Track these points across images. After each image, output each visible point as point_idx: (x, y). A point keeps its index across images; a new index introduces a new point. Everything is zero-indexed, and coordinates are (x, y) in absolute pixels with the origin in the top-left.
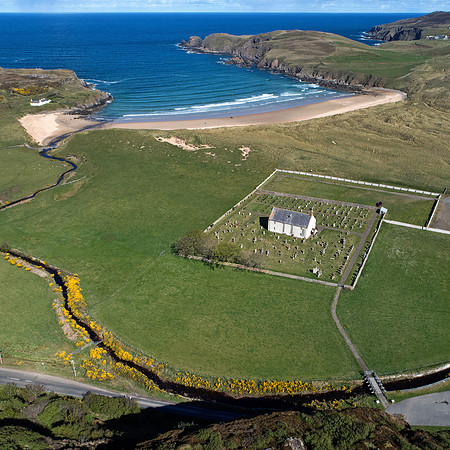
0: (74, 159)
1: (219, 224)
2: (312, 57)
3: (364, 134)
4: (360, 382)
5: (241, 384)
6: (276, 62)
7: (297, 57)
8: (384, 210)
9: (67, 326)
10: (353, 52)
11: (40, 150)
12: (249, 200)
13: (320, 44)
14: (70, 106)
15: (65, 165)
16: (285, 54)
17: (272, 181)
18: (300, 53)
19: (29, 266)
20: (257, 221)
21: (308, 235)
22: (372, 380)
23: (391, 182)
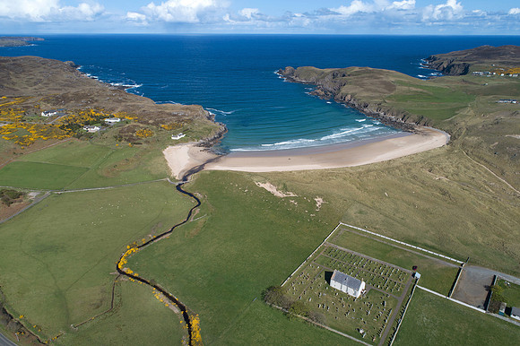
0: (199, 196)
1: (296, 275)
3: (410, 186)
6: (349, 96)
7: (365, 94)
8: (418, 275)
10: (410, 91)
11: (177, 184)
12: (319, 252)
13: (384, 83)
14: (198, 139)
15: (193, 200)
16: (356, 91)
17: (336, 234)
18: (368, 90)
19: (168, 302)
20: (323, 276)
21: (359, 294)
23: (426, 246)
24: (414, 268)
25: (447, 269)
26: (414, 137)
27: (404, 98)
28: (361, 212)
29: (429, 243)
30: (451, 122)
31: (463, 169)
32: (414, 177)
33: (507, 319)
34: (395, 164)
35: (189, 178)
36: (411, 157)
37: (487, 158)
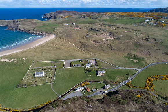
1: (25, 78)
2: (32, 27)
3: (49, 49)
4: (58, 97)
5: (40, 106)
6: (22, 28)
10: (41, 25)
12: (29, 71)
13: (33, 23)
16: (24, 26)
17: (33, 65)
18: (28, 26)
20: (33, 75)
21: (44, 75)
22: (60, 96)
23: (56, 60)
24: (55, 65)
25: (62, 63)
26: (46, 37)
27: (40, 27)
28: (38, 58)
30: (55, 31)
31: (60, 42)
32: (49, 46)
33: (74, 67)
34: (43, 45)
36: (47, 42)
37: (65, 38)
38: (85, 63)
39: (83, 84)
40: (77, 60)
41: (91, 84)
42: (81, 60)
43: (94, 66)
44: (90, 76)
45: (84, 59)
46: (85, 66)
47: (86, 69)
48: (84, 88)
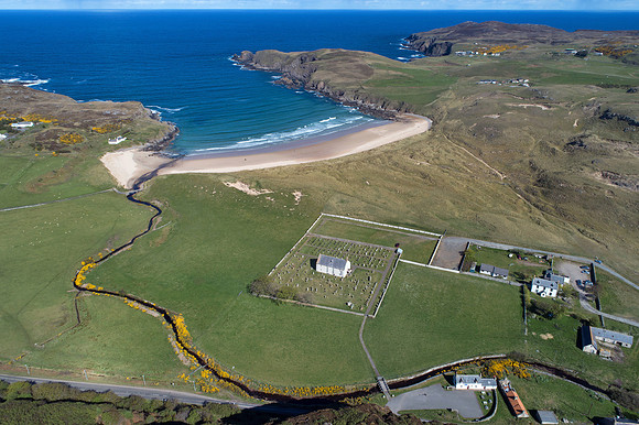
0: (157, 203)
1: (281, 266)
3: (392, 173)
4: (375, 384)
5: (301, 390)
6: (322, 83)
7: (340, 80)
8: (400, 251)
9: (182, 355)
11: (128, 194)
12: (302, 243)
13: (360, 66)
14: (144, 141)
15: (152, 209)
16: (329, 77)
17: (319, 224)
18: (342, 76)
19: (144, 309)
20: (308, 263)
21: (345, 274)
22: (381, 382)
23: (407, 225)
24: (397, 245)
25: (426, 243)
26: (395, 125)
27: (382, 83)
28: (342, 202)
29: (410, 222)
30: (432, 106)
31: (444, 152)
32: (395, 164)
33: (477, 275)
34: (376, 153)
35: (141, 186)
36: (392, 145)
37: (466, 140)
38: (533, 272)
39: (497, 367)
40: (498, 246)
41: (537, 379)
42: (517, 254)
43: (575, 294)
44: (544, 337)
45: (530, 250)
46: (530, 285)
47: (529, 298)
48: (495, 387)
